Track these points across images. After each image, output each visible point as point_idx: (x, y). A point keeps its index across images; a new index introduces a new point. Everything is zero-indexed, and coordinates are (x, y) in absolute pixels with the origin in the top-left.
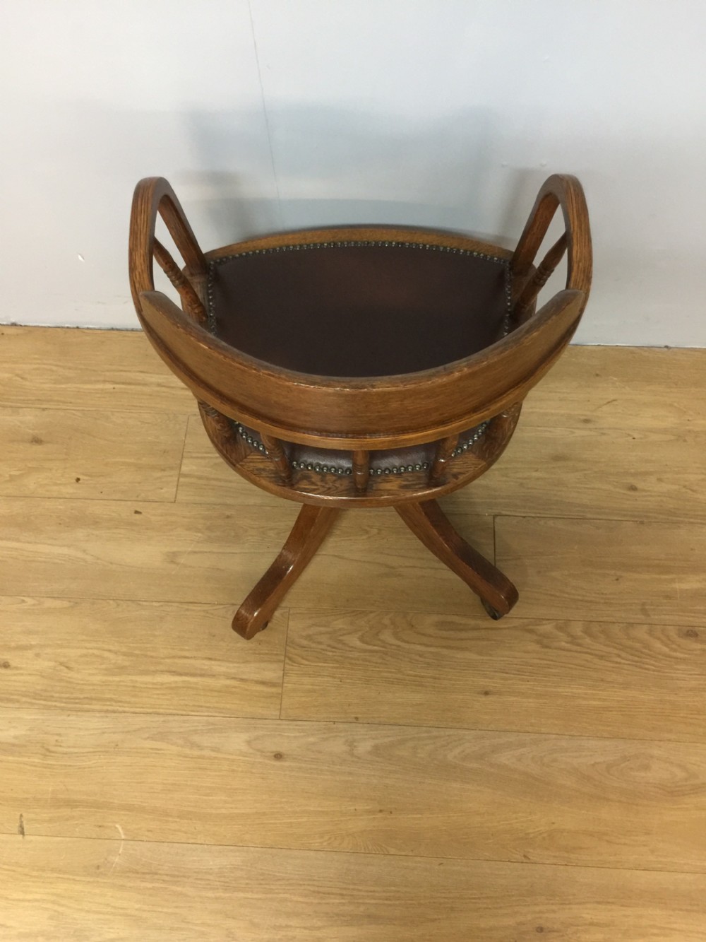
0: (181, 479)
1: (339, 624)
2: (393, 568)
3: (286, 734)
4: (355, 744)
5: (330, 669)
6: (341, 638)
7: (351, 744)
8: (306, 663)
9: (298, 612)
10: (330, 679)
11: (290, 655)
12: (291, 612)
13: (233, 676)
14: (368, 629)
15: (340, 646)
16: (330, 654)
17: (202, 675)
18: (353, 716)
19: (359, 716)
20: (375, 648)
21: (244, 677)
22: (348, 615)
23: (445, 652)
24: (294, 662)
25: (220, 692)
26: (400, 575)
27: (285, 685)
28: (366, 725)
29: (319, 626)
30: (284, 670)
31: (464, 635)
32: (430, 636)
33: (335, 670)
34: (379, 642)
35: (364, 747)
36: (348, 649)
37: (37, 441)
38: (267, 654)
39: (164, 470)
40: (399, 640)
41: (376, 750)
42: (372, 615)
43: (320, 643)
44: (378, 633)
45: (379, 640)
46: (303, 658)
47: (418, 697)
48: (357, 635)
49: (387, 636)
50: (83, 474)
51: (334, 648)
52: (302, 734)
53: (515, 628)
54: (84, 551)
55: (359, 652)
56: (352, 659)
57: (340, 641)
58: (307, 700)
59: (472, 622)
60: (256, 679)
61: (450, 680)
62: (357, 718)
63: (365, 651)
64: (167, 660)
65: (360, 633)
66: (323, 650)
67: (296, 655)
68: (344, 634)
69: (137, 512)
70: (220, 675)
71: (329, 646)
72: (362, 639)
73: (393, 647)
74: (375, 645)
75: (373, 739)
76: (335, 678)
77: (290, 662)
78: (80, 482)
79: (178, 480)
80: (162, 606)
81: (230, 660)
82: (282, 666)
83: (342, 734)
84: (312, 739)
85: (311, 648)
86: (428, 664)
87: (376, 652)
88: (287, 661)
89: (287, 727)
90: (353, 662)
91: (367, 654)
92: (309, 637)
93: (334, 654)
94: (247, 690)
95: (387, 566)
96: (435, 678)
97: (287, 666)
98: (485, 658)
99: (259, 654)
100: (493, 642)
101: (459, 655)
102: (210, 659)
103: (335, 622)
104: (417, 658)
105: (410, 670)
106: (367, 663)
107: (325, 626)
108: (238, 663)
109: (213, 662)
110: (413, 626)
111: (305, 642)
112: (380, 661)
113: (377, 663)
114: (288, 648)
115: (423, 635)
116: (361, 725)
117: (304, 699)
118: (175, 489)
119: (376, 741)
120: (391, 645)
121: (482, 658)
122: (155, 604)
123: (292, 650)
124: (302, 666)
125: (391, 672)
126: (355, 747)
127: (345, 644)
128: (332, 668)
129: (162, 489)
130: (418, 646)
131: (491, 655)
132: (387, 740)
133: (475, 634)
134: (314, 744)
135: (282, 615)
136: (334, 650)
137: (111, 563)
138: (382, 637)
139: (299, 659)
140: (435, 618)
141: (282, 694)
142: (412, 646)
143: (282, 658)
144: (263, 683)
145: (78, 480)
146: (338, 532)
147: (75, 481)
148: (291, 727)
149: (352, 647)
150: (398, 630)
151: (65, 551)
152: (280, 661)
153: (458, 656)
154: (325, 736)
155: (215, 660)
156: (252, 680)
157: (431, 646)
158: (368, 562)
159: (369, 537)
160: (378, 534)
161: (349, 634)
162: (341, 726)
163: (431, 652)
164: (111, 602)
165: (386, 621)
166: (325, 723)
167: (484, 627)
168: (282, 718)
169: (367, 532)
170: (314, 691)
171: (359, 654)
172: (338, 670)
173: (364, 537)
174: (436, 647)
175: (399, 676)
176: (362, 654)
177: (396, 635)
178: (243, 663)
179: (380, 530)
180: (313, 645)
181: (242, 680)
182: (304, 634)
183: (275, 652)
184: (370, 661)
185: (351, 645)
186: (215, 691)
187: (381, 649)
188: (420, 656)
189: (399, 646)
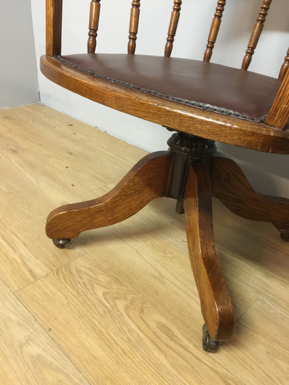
0: (104, 187)
1: (102, 278)
2: (163, 277)
3: (6, 303)
4: (31, 343)
5: (70, 293)
6: (94, 284)
7: (28, 340)
8: (62, 280)
9: (89, 258)
10: (64, 298)
11: (60, 271)
12: (85, 255)
13: (23, 258)
14: (114, 292)
15: (89, 287)
16: (80, 286)
17: (11, 247)
18: (50, 327)
19: (53, 329)
20: (107, 304)
21: (27, 262)
22: (112, 278)
23: (148, 342)
24: (57, 275)
25: (8, 259)
26: (163, 283)
27: (39, 281)
28: (50, 339)
29: (91, 271)
30: (47, 274)
31: (172, 344)
32: (148, 326)
33: (71, 295)
34: (112, 304)
35: (33, 350)
36: (92, 292)
37: (71, 153)
38: (50, 262)
39: (101, 182)
40: (126, 312)
41: (37, 359)
42: (125, 288)
43: (81, 278)
44: (118, 298)
45: (115, 302)
46: (64, 277)
47: (99, 352)
48: (105, 290)
49: (121, 305)
50: (71, 167)
51: (85, 286)
52: (13, 310)
53: (216, 372)
54: (38, 183)
55: (96, 298)
56: (88, 298)
57: (92, 286)
58: (39, 296)
59: (186, 343)
60: (30, 267)
61: (133, 362)
62: (50, 329)
63: (100, 301)
64: (8, 232)
65: (108, 291)
66: (79, 282)
67: (63, 273)
68: (98, 284)
69: (73, 185)
70: (18, 253)
71: (84, 283)
72: (104, 295)
73: (118, 312)
74: (108, 303)
75: (44, 351)
76: (66, 298)
77: (55, 274)
78: (67, 168)
79: (103, 187)
80: (37, 214)
81: (32, 251)
82: (49, 272)
83: (31, 330)
84: (13, 317)
85: (73, 276)
86: (129, 340)
87: (105, 307)
88: (55, 272)
89: (11, 299)
90: (87, 300)
91: (99, 303)
92: (79, 272)
93: (81, 288)
94: (19, 268)
95: (160, 274)
96: (124, 352)
97: (52, 274)
98: (174, 372)
99: (47, 259)
100: (190, 367)
101: (156, 353)
102: (24, 244)
103: (101, 276)
104: (126, 330)
105: (114, 334)
106: (93, 308)
107: (93, 273)
108: (33, 255)
109: (24, 246)
110: (142, 312)
111: (74, 271)
112: (101, 312)
113: (98, 312)
114: (63, 267)
115: (145, 322)
116: (48, 335)
117: (38, 295)
118: (96, 188)
119: (44, 354)
120: (118, 310)
121: (172, 369)
122: (35, 212)
123: (64, 270)
124: (58, 280)
125: (101, 324)
126: (28, 344)
127: (93, 289)
128: (72, 293)
129: (92, 185)
130: (134, 325)
131: (180, 374)
132: (50, 359)
133: (182, 350)
134: (11, 320)
135: (79, 253)
136: (84, 286)
137: (41, 191)
138: (117, 302)
139: (61, 276)
140: (163, 320)
141: (31, 283)
142: (130, 321)
143: (54, 269)
144: (31, 271)
145: (68, 167)
146: (149, 243)
147: (66, 167)
148: (13, 302)
149: (95, 293)
150: (131, 307)
151: (32, 179)
152: (52, 269)
153: (154, 353)
154: (21, 322)
155: (26, 246)
156: (28, 267)
157: (142, 332)
158: (151, 265)
159: (165, 256)
160: (171, 258)
161: (102, 286)
162: (36, 325)
163: (138, 335)
164: (22, 200)
165: (130, 297)
166: (31, 316)
167: (192, 352)
168: (15, 293)
169: (165, 253)
170: (48, 295)
171: (94, 299)
172: (73, 297)
173: (161, 254)
174: (146, 335)
175: (104, 331)
176: (96, 301)
177: (127, 308)
178: (35, 257)
179: (174, 257)
180: (77, 276)
181: (24, 263)
182: (79, 268)
183: (55, 264)
184: (95, 308)
185: (96, 292)
186: (7, 257)
187: (110, 307)
188: (129, 331)
189: (122, 315)
